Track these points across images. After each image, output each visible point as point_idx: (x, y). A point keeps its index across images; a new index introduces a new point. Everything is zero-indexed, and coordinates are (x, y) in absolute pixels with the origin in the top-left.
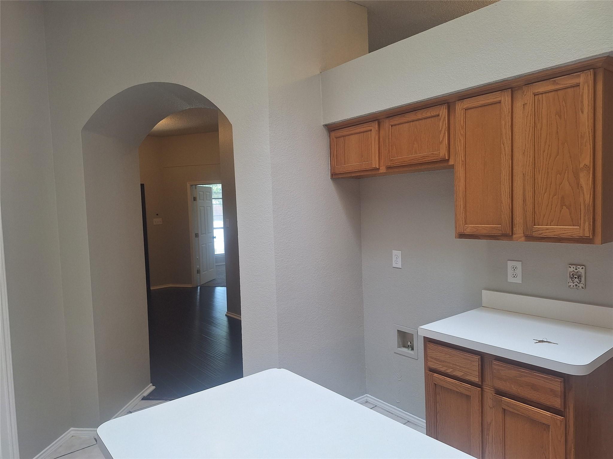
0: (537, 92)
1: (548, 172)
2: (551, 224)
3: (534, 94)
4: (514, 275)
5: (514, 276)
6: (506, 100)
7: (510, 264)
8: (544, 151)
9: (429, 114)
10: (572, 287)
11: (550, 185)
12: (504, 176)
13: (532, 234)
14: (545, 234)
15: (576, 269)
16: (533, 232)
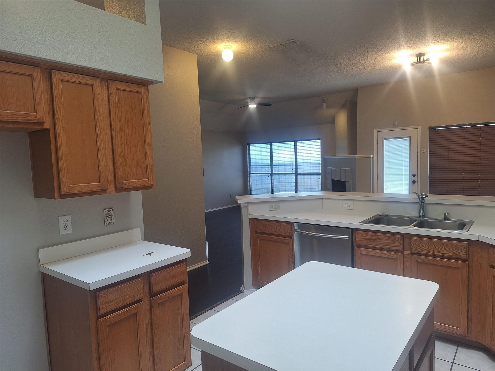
0: (119, 88)
1: (128, 144)
2: (132, 179)
3: (117, 89)
4: (66, 227)
5: (66, 229)
6: (97, 86)
7: (61, 219)
8: (125, 130)
9: (18, 70)
10: (107, 224)
11: (130, 153)
12: (100, 144)
13: (123, 186)
14: (130, 186)
15: (109, 211)
16: (123, 185)
